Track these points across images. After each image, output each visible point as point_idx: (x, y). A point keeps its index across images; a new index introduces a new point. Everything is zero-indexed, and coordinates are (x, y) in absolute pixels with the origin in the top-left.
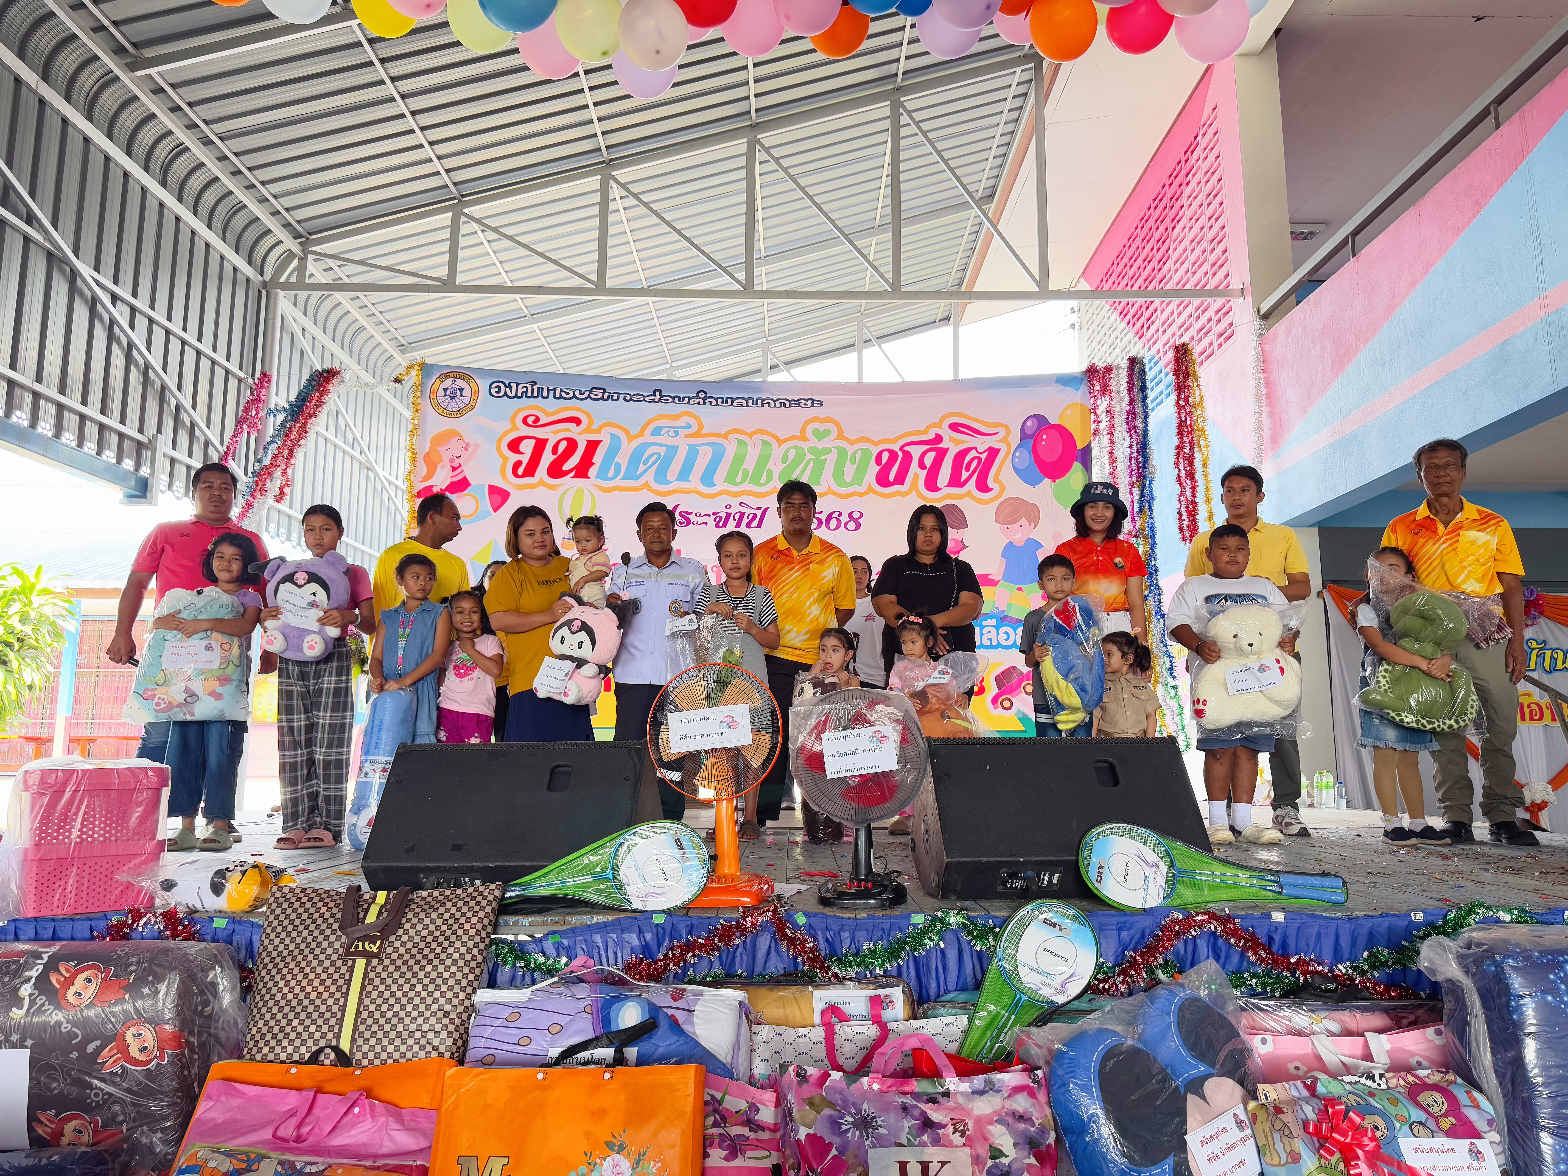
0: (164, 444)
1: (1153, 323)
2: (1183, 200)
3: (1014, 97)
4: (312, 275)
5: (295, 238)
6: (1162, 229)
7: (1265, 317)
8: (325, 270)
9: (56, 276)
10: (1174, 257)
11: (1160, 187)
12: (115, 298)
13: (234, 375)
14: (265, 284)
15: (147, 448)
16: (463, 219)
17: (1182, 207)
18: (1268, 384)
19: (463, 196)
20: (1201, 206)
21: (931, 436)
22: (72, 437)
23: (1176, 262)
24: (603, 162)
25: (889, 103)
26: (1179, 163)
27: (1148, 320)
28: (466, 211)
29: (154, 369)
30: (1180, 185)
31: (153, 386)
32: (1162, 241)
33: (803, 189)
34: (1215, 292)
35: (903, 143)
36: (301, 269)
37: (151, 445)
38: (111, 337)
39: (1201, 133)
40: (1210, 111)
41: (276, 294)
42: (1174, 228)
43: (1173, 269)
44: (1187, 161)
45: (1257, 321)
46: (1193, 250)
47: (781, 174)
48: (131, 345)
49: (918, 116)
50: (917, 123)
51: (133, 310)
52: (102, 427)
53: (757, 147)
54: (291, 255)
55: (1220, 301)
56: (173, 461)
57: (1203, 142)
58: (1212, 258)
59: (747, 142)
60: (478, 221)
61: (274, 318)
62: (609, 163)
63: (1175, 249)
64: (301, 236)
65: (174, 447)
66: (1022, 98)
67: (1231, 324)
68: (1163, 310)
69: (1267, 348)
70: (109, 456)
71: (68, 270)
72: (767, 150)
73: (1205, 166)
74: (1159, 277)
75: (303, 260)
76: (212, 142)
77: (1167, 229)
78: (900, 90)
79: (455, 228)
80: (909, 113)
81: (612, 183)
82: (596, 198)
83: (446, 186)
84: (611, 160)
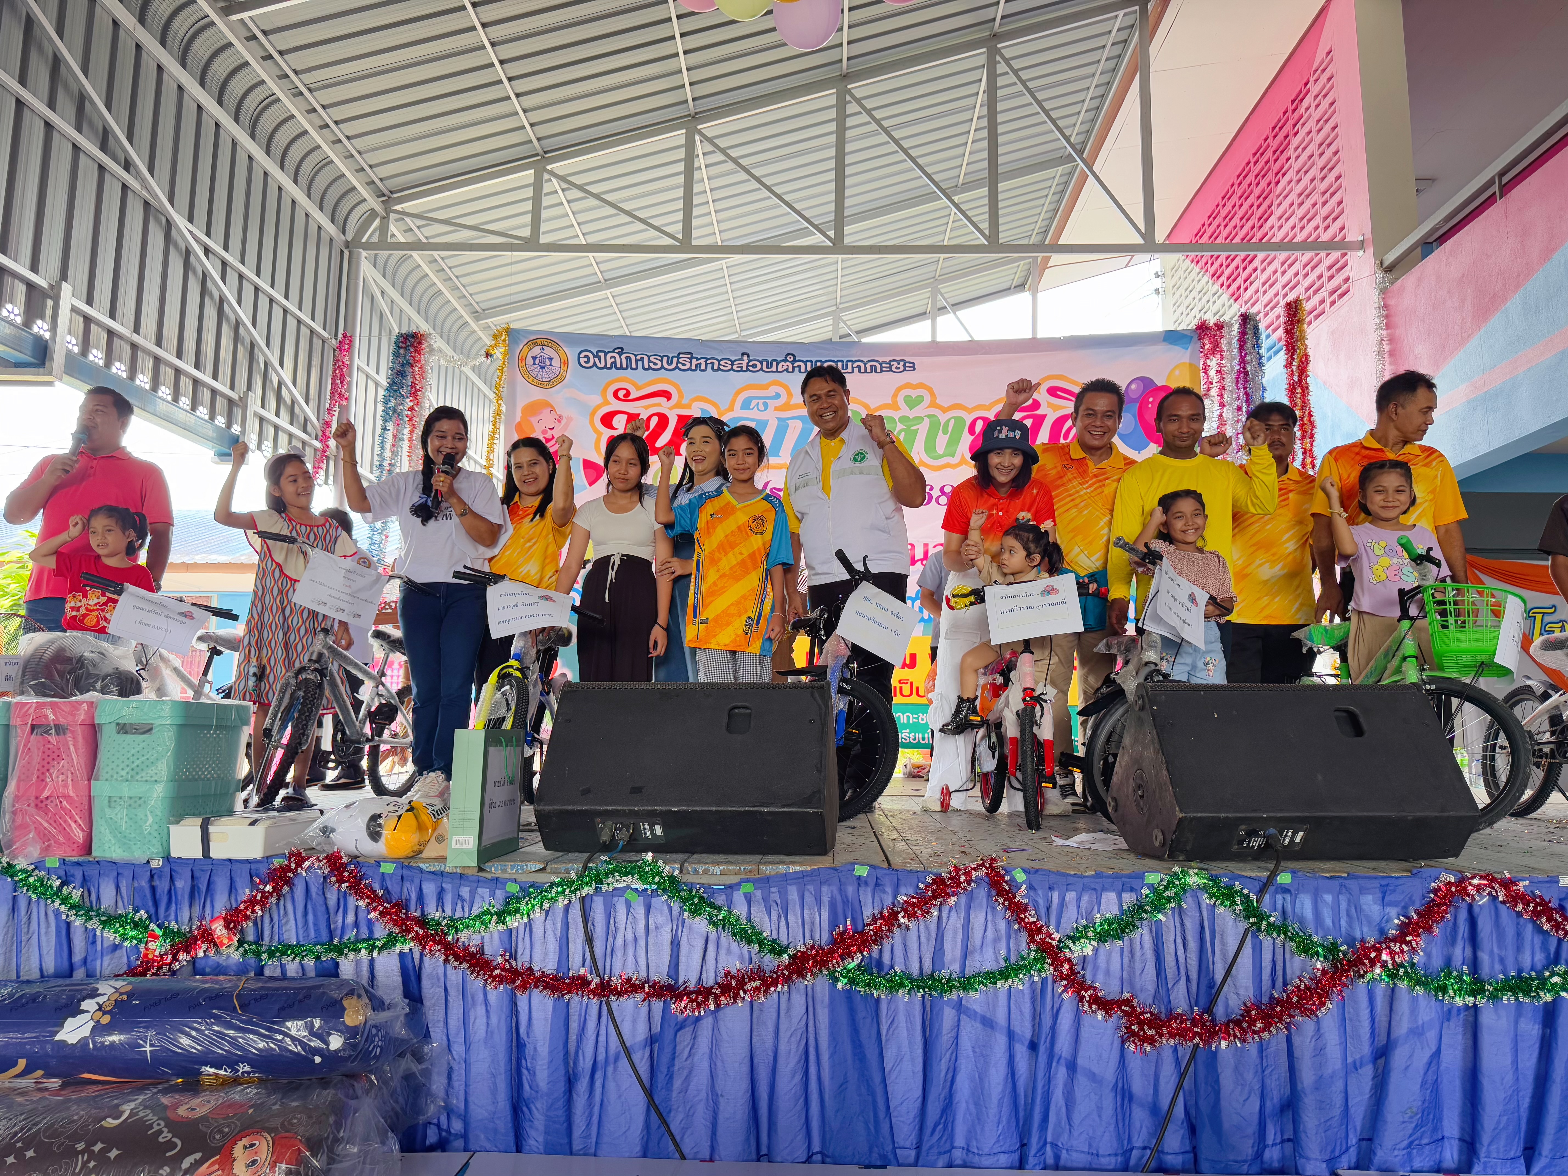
0: (254, 403)
1: (1251, 284)
2: (1290, 152)
3: (1113, 44)
4: (393, 235)
5: (378, 197)
6: (1263, 184)
7: (1389, 269)
8: (405, 231)
9: (152, 224)
10: (1278, 212)
11: (1261, 140)
12: (207, 251)
13: (319, 336)
14: (347, 244)
15: (238, 405)
16: (546, 176)
17: (1288, 159)
18: (1392, 340)
19: (546, 152)
20: (1311, 156)
22: (168, 391)
23: (1280, 218)
24: (689, 115)
25: (984, 50)
26: (1285, 113)
27: (1245, 281)
28: (549, 167)
29: (244, 325)
30: (1286, 137)
31: (243, 344)
32: (1263, 196)
33: (896, 142)
34: (1330, 246)
35: (1000, 93)
36: (383, 229)
37: (243, 402)
38: (204, 290)
39: (1312, 80)
40: (1324, 55)
41: (359, 254)
42: (1278, 183)
43: (1277, 225)
44: (1294, 110)
45: (1380, 275)
46: (1301, 204)
47: (874, 126)
48: (222, 300)
49: (1016, 64)
50: (1016, 72)
51: (224, 264)
52: (196, 382)
53: (848, 98)
54: (373, 214)
55: (1335, 255)
56: (262, 419)
57: (1315, 89)
58: (1324, 211)
59: (837, 93)
60: (562, 178)
61: (357, 278)
62: (696, 117)
63: (1279, 205)
64: (384, 195)
65: (263, 406)
66: (1122, 45)
67: (1347, 280)
68: (1263, 270)
69: (1392, 302)
70: (203, 411)
71: (164, 220)
72: (858, 101)
73: (1317, 114)
74: (1259, 235)
75: (385, 219)
76: (301, 94)
77: (1269, 184)
78: (996, 37)
79: (538, 185)
80: (1007, 61)
81: (697, 138)
82: (681, 154)
83: (531, 141)
84: (696, 113)
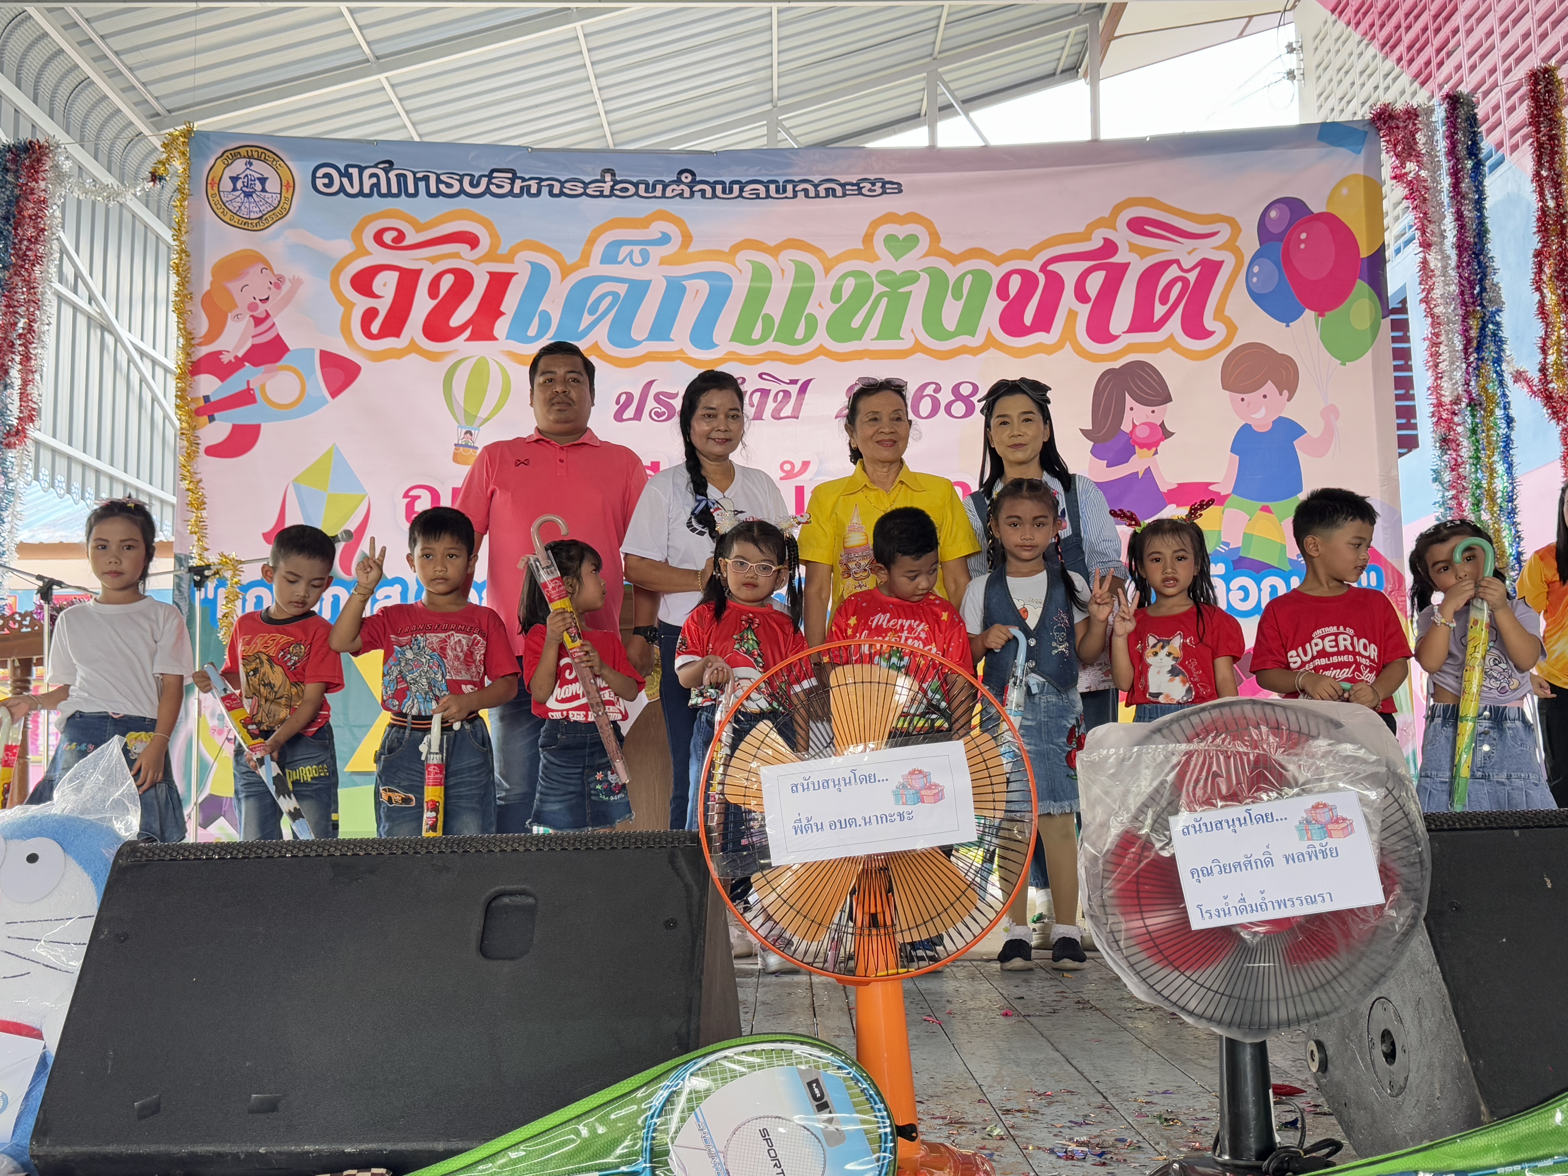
21: (1096, 243)
